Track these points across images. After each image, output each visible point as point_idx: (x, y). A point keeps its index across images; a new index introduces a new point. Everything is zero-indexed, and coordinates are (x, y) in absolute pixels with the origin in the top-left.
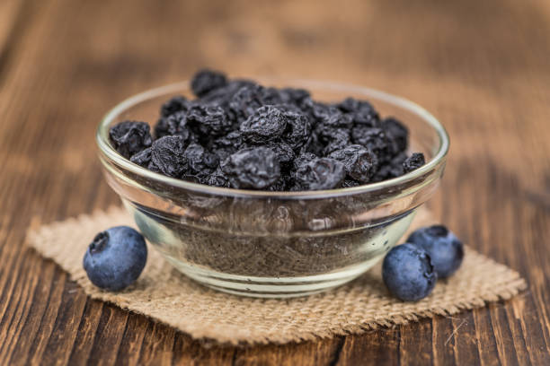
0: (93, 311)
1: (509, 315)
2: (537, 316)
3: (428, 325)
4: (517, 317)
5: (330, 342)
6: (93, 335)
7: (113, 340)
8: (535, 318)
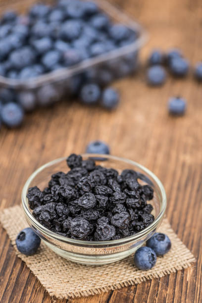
0: (17, 264)
1: (184, 278)
2: (196, 279)
3: (149, 284)
4: (188, 280)
5: (107, 294)
6: (15, 281)
7: (22, 283)
8: (195, 281)
